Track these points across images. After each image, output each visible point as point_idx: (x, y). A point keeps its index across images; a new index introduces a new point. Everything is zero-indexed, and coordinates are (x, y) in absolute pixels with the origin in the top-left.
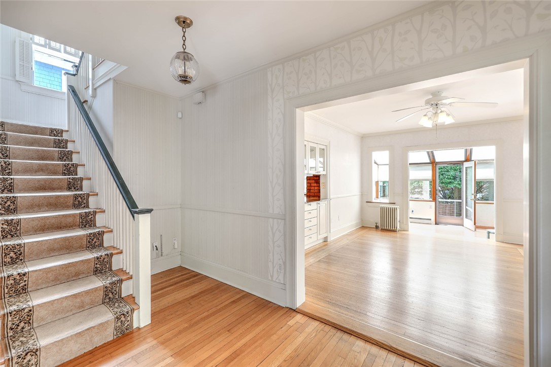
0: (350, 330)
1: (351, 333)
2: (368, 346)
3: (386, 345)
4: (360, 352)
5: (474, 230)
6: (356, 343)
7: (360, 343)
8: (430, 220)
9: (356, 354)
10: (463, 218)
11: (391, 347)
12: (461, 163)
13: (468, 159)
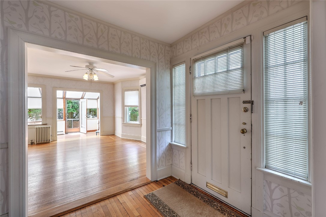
0: (82, 205)
1: (84, 206)
2: (98, 205)
3: (106, 197)
4: (98, 210)
5: (86, 133)
6: (92, 208)
7: (93, 207)
8: (63, 131)
9: (97, 212)
10: (80, 128)
11: (108, 196)
12: (79, 99)
13: (82, 98)
